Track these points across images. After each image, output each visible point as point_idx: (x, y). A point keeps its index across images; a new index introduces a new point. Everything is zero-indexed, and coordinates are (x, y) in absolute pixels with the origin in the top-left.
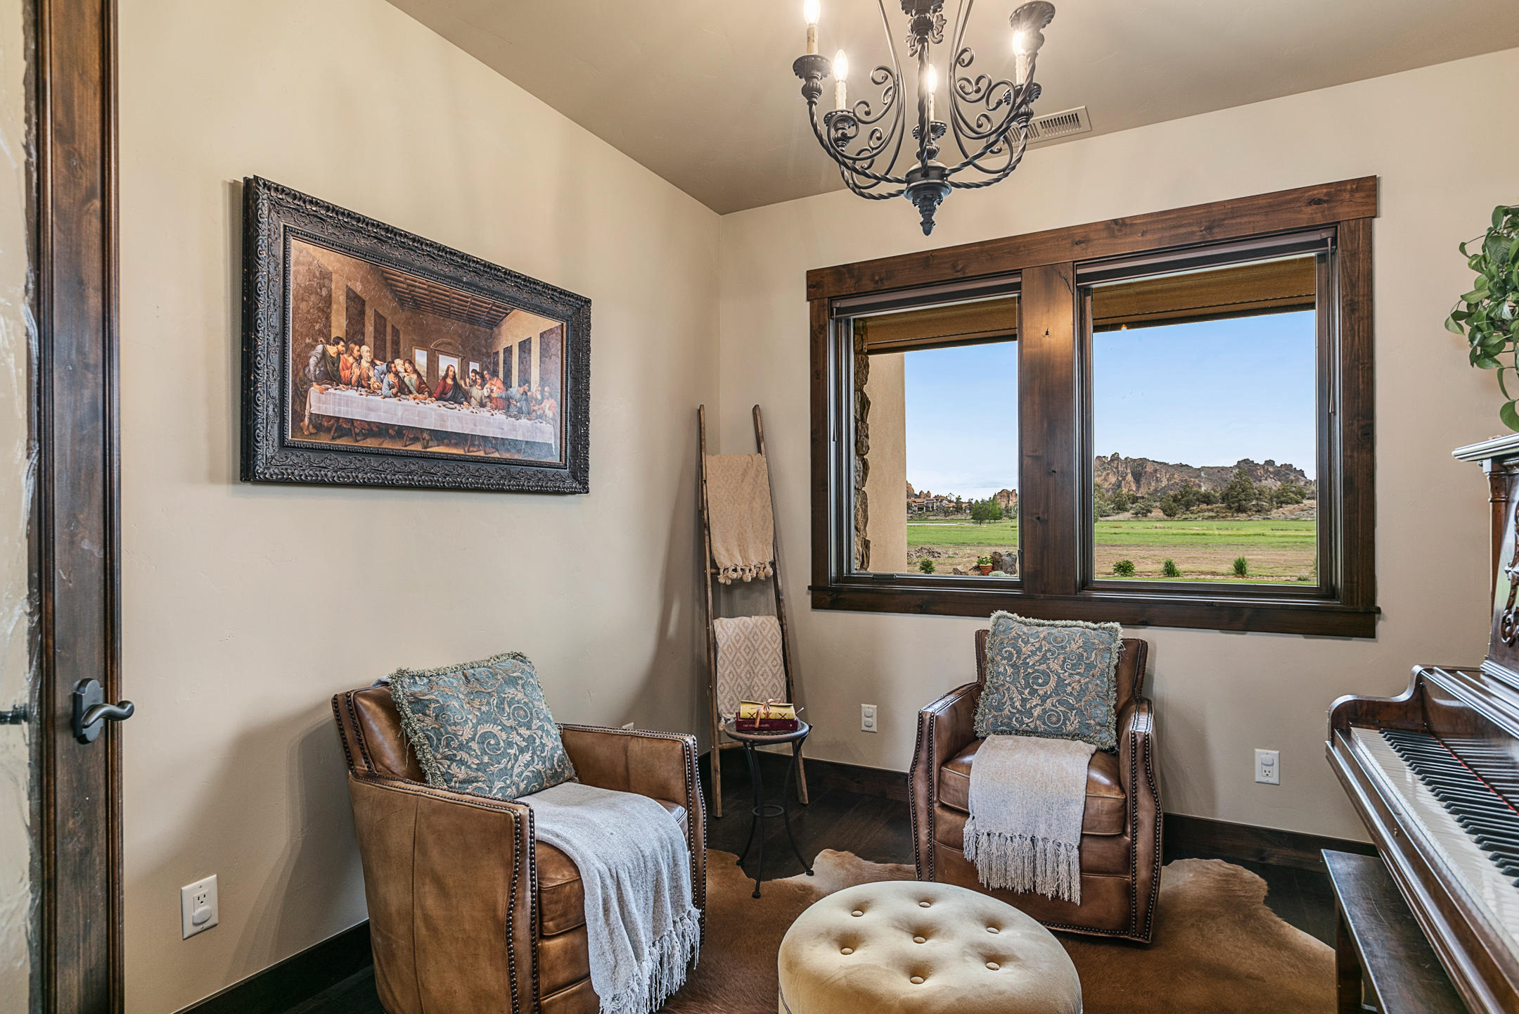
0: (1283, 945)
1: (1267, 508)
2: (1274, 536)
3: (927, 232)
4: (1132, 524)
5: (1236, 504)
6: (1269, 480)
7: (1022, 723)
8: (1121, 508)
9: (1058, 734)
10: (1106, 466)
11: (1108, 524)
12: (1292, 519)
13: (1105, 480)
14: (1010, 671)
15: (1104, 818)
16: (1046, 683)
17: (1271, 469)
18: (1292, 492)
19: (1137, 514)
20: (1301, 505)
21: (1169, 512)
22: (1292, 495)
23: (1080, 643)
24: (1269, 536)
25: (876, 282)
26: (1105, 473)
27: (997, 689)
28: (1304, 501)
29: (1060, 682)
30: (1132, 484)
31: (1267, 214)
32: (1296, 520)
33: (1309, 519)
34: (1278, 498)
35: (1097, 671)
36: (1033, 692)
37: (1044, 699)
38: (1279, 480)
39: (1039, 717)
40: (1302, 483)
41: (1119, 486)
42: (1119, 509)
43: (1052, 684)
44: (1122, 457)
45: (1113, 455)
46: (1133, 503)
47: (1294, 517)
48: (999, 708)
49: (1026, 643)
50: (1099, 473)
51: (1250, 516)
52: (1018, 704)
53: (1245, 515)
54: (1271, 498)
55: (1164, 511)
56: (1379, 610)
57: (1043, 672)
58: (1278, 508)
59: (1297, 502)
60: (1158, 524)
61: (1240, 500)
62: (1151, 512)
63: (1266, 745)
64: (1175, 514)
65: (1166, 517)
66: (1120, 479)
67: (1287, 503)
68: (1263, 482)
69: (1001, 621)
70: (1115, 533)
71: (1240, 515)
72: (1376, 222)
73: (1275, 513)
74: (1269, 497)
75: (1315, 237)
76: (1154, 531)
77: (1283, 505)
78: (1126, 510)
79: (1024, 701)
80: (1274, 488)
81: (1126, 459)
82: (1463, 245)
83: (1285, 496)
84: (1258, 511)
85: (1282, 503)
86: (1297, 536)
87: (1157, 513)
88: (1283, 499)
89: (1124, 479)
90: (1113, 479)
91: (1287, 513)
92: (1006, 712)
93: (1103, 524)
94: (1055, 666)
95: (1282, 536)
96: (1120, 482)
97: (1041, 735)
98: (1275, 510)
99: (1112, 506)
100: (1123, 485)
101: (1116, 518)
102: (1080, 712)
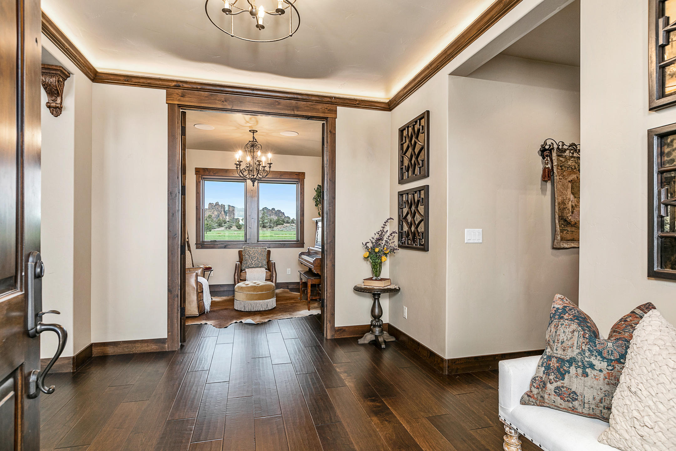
0: (292, 294)
1: (273, 226)
2: (275, 237)
3: (253, 186)
4: (224, 232)
5: (263, 225)
6: (273, 215)
7: (251, 266)
8: (220, 225)
9: (258, 267)
10: (213, 207)
11: (215, 232)
12: (281, 231)
13: (213, 213)
14: (248, 257)
15: (269, 276)
16: (255, 258)
17: (274, 212)
18: (281, 220)
19: (226, 228)
20: (284, 225)
21: (239, 227)
22: (281, 222)
23: (261, 250)
24: (274, 237)
25: (214, 174)
26: (213, 210)
27: (246, 260)
28: (284, 224)
29: (258, 258)
30: (224, 215)
31: (290, 175)
32: (282, 231)
33: (286, 230)
34: (276, 223)
35: (264, 256)
36: (253, 260)
37: (255, 261)
38: (277, 216)
39: (254, 264)
40: (284, 217)
41: (219, 216)
42: (219, 226)
43: (256, 258)
44: (220, 204)
45: (216, 203)
46: (225, 224)
47: (281, 230)
48: (247, 263)
49: (251, 251)
50: (210, 210)
51: (267, 229)
52: (250, 263)
53: (265, 229)
54: (274, 223)
55: (237, 227)
56: (304, 243)
57: (255, 256)
58: (276, 226)
59: (282, 224)
60: (235, 232)
61: (264, 223)
62: (232, 227)
63: (289, 268)
64: (241, 228)
65: (238, 229)
66: (219, 213)
67: (279, 225)
68: (271, 216)
69: (245, 248)
70: (219, 236)
71: (264, 229)
72: (305, 179)
73: (275, 228)
74: (273, 222)
75: (296, 180)
76: (234, 235)
77: (278, 225)
78: (222, 226)
79: (251, 262)
80: (275, 219)
81: (221, 205)
82: (314, 189)
83: (278, 222)
84: (270, 227)
85: (277, 224)
86: (282, 237)
87: (234, 228)
88: (278, 223)
89: (221, 213)
90: (216, 213)
91: (279, 228)
92: (248, 264)
93: (213, 232)
94: (256, 255)
95: (278, 237)
96: (219, 214)
97: (255, 268)
98: (275, 227)
99: (216, 225)
100: (220, 216)
101: (218, 229)
102: (261, 263)
